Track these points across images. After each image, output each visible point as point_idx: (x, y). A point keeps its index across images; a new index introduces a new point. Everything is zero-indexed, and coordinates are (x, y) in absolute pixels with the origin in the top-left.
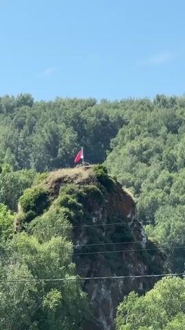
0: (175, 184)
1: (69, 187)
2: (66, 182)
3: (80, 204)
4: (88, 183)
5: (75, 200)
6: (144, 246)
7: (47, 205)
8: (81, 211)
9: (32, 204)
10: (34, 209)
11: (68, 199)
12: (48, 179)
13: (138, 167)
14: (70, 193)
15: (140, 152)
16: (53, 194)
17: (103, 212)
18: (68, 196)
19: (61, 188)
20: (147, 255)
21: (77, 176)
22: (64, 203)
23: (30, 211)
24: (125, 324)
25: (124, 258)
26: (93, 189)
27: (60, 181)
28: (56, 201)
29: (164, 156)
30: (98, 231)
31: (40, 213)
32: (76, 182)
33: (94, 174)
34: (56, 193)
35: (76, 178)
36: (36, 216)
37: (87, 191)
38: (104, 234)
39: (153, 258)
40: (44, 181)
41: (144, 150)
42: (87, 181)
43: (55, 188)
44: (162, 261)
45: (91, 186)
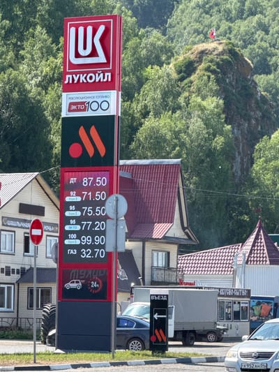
0: (234, 32)
1: (210, 57)
2: (207, 53)
3: (218, 70)
4: (223, 55)
5: (215, 67)
6: (259, 98)
7: (194, 70)
8: (220, 75)
9: (184, 69)
10: (185, 72)
11: (210, 66)
12: (193, 50)
13: (204, 18)
14: (211, 61)
15: (204, 6)
16: (198, 62)
17: (233, 75)
18: (210, 64)
19: (204, 58)
20: (261, 105)
21: (215, 49)
22: (208, 69)
23: (182, 74)
24: (260, 158)
25: (248, 108)
26: (227, 59)
27: (203, 53)
28: (200, 67)
29: (222, 9)
30: (230, 89)
31: (189, 75)
32: (215, 53)
33: (226, 48)
34: (200, 61)
35: (214, 51)
36: (186, 77)
37: (222, 60)
38: (234, 91)
39: (265, 107)
40: (190, 52)
41: (207, 4)
42: (222, 53)
43: (199, 58)
44: (271, 110)
45: (225, 57)
